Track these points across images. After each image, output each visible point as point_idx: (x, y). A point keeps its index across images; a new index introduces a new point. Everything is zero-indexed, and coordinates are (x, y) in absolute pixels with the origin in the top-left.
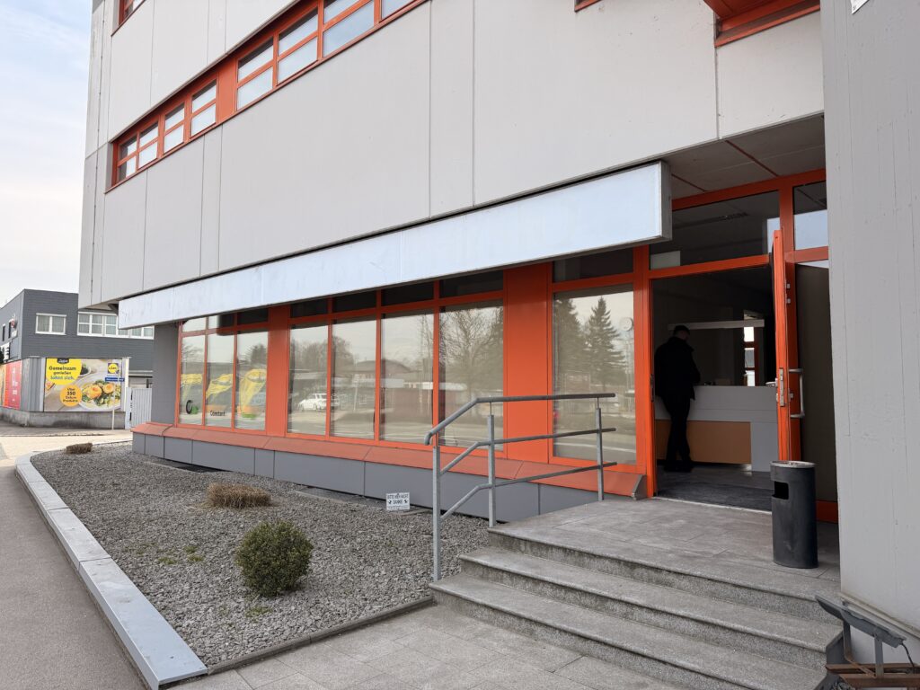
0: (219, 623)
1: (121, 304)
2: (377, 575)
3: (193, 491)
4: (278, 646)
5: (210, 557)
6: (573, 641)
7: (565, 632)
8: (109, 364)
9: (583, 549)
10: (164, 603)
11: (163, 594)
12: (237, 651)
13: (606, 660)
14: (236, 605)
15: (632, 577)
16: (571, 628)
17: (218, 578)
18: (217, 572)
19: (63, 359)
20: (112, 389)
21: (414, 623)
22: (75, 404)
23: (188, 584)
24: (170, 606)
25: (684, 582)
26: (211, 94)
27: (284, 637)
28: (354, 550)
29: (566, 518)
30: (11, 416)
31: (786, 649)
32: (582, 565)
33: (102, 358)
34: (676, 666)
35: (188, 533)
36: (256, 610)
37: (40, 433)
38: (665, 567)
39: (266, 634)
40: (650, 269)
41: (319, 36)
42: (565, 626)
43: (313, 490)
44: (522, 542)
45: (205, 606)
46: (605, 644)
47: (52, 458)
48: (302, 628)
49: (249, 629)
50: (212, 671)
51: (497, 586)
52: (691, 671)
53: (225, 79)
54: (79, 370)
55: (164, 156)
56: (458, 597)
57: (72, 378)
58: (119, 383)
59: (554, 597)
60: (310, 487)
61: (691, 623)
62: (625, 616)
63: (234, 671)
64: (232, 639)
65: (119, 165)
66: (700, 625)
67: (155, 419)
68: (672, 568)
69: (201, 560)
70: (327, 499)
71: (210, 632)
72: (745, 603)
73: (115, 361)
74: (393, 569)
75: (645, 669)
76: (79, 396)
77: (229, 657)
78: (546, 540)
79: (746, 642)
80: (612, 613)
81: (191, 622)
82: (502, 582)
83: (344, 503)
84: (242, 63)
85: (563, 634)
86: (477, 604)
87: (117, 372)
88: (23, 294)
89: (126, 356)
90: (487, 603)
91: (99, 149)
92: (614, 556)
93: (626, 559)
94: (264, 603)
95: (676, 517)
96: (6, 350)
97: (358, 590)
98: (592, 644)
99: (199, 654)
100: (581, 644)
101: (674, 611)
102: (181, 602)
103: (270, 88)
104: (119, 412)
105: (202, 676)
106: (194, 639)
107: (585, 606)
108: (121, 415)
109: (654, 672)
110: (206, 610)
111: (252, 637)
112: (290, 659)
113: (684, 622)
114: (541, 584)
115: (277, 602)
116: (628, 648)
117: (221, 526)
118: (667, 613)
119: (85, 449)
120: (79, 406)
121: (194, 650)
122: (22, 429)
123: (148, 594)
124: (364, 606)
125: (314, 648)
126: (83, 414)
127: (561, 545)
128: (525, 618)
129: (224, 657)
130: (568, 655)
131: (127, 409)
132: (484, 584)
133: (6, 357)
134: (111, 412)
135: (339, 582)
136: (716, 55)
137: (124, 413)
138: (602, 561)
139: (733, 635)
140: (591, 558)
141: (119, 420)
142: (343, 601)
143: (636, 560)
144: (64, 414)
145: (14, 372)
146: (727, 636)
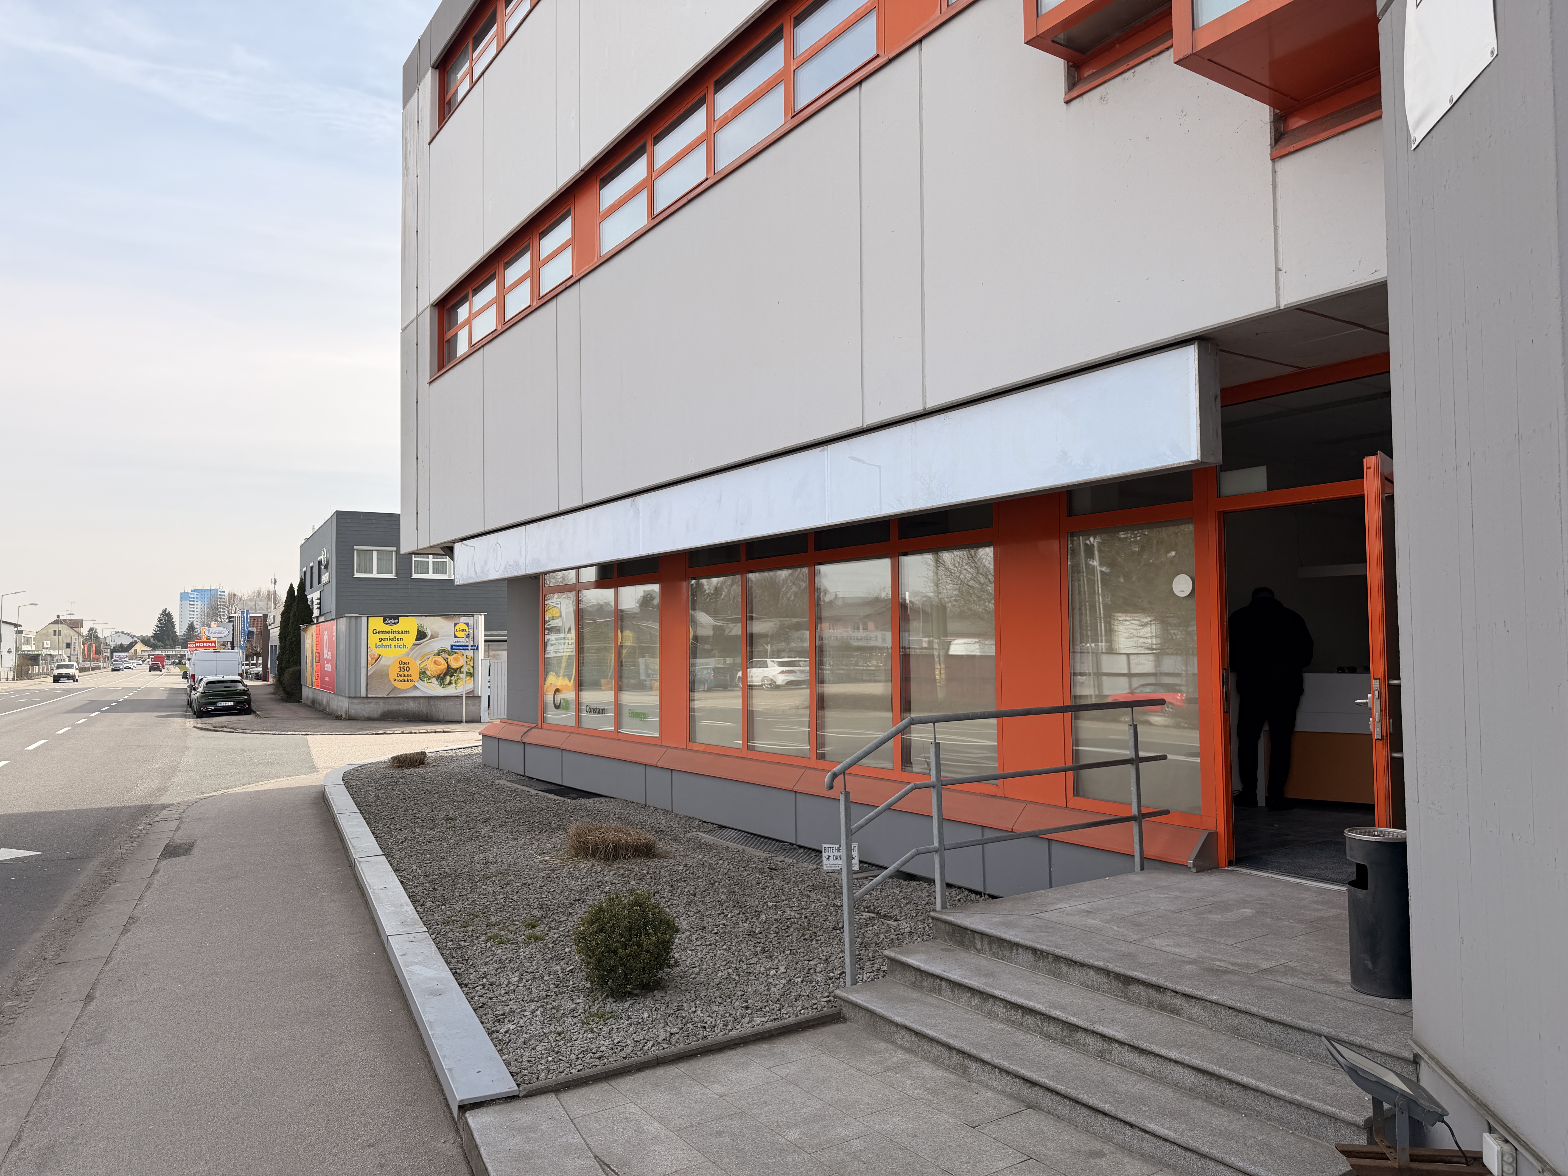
0: (546, 1031)
1: (457, 547)
2: (773, 972)
3: (554, 830)
4: (612, 1066)
5: (554, 935)
6: (1015, 1086)
7: (1008, 1072)
8: (456, 624)
9: (1058, 951)
10: (484, 1000)
11: (484, 986)
12: (561, 1070)
13: (1058, 1117)
14: (574, 1006)
15: (1126, 996)
16: (1013, 1068)
17: (558, 967)
18: (558, 958)
19: (392, 618)
20: (462, 662)
21: (805, 1046)
22: (410, 684)
23: (517, 974)
24: (490, 1002)
25: (1196, 1010)
26: (563, 232)
27: (623, 1054)
28: (751, 933)
29: (1060, 900)
30: (325, 702)
31: (1314, 1120)
32: (1058, 975)
33: (445, 616)
34: (1146, 1132)
35: (532, 897)
36: (596, 1015)
37: (362, 729)
38: (1169, 985)
39: (602, 1048)
40: (1219, 495)
41: (708, 139)
42: (1005, 1064)
43: (724, 831)
44: (977, 936)
45: (533, 1006)
46: (1057, 1093)
47: (371, 775)
48: (650, 1044)
49: (582, 1040)
50: (525, 1092)
51: (933, 999)
52: (1166, 1140)
53: (582, 206)
54: (414, 634)
55: (506, 326)
56: (872, 1013)
57: (404, 646)
58: (470, 653)
59: (1007, 1021)
60: (721, 827)
61: (1187, 1071)
62: (1101, 1055)
63: (553, 1095)
64: (558, 1052)
65: (446, 338)
66: (1200, 1076)
67: (512, 717)
68: (1178, 988)
69: (542, 939)
70: (740, 847)
71: (532, 1042)
72: (1279, 1046)
73: (463, 619)
74: (799, 966)
75: (1107, 1132)
76: (415, 673)
77: (550, 1076)
78: (1010, 935)
79: (1260, 1104)
80: (1083, 1049)
81: (512, 1027)
82: (940, 995)
83: (766, 855)
84: (606, 181)
85: (1004, 1075)
86: (897, 1025)
87: (468, 636)
88: (335, 517)
89: (479, 611)
90: (908, 1023)
91: (418, 316)
92: (1100, 964)
93: (1117, 970)
94: (611, 1006)
95: (1243, 903)
96: (316, 602)
97: (740, 993)
98: (1041, 1092)
99: (513, 1069)
100: (1027, 1092)
101: (1163, 1052)
102: (504, 999)
103: (642, 222)
104: (473, 697)
105: (511, 1098)
106: (511, 1050)
107: (1049, 1037)
108: (477, 701)
109: (1118, 1138)
110: (534, 1012)
111: (583, 1051)
112: (626, 1084)
113: (1179, 1069)
114: (991, 1001)
115: (627, 1005)
116: (1084, 1101)
117: (578, 888)
118: (1157, 1055)
119: (417, 760)
120: (415, 687)
121: (508, 1064)
122: (339, 723)
123: (466, 985)
124: (743, 1017)
125: (660, 1072)
126: (422, 701)
127: (1029, 943)
128: (956, 1049)
129: (542, 1076)
130: (1007, 1105)
131: (483, 691)
132: (915, 995)
133: (316, 613)
134: (459, 697)
135: (717, 981)
136: (1274, 172)
137: (480, 697)
138: (1084, 971)
139: (1243, 1093)
140: (1070, 965)
141: (472, 708)
142: (715, 1008)
143: (1130, 973)
144: (396, 701)
145: (326, 637)
146: (1234, 1094)
